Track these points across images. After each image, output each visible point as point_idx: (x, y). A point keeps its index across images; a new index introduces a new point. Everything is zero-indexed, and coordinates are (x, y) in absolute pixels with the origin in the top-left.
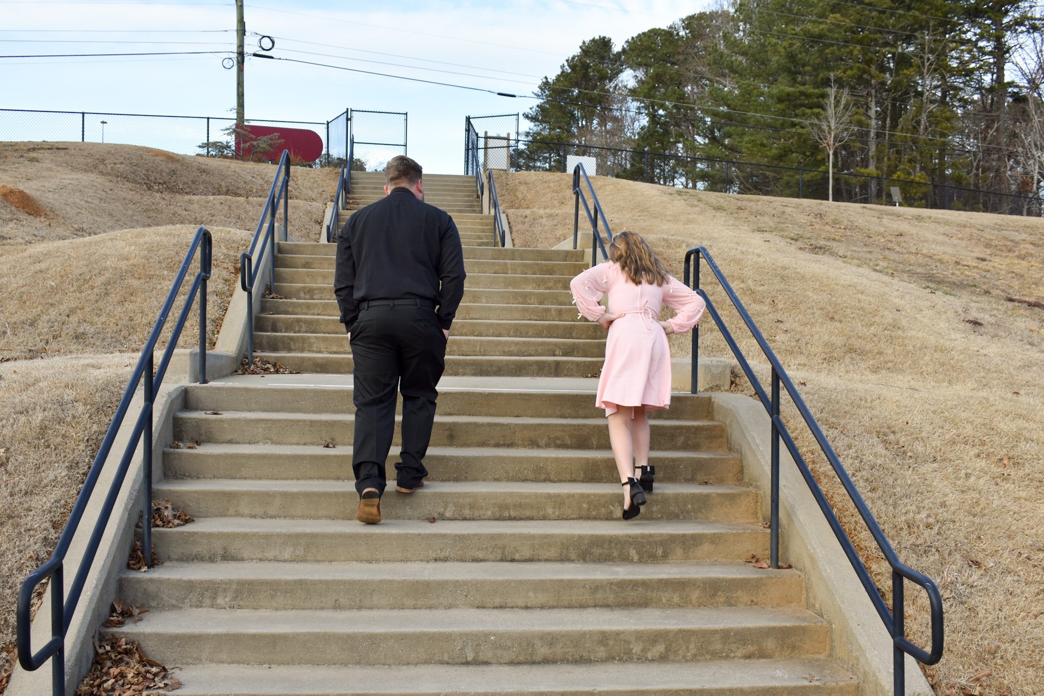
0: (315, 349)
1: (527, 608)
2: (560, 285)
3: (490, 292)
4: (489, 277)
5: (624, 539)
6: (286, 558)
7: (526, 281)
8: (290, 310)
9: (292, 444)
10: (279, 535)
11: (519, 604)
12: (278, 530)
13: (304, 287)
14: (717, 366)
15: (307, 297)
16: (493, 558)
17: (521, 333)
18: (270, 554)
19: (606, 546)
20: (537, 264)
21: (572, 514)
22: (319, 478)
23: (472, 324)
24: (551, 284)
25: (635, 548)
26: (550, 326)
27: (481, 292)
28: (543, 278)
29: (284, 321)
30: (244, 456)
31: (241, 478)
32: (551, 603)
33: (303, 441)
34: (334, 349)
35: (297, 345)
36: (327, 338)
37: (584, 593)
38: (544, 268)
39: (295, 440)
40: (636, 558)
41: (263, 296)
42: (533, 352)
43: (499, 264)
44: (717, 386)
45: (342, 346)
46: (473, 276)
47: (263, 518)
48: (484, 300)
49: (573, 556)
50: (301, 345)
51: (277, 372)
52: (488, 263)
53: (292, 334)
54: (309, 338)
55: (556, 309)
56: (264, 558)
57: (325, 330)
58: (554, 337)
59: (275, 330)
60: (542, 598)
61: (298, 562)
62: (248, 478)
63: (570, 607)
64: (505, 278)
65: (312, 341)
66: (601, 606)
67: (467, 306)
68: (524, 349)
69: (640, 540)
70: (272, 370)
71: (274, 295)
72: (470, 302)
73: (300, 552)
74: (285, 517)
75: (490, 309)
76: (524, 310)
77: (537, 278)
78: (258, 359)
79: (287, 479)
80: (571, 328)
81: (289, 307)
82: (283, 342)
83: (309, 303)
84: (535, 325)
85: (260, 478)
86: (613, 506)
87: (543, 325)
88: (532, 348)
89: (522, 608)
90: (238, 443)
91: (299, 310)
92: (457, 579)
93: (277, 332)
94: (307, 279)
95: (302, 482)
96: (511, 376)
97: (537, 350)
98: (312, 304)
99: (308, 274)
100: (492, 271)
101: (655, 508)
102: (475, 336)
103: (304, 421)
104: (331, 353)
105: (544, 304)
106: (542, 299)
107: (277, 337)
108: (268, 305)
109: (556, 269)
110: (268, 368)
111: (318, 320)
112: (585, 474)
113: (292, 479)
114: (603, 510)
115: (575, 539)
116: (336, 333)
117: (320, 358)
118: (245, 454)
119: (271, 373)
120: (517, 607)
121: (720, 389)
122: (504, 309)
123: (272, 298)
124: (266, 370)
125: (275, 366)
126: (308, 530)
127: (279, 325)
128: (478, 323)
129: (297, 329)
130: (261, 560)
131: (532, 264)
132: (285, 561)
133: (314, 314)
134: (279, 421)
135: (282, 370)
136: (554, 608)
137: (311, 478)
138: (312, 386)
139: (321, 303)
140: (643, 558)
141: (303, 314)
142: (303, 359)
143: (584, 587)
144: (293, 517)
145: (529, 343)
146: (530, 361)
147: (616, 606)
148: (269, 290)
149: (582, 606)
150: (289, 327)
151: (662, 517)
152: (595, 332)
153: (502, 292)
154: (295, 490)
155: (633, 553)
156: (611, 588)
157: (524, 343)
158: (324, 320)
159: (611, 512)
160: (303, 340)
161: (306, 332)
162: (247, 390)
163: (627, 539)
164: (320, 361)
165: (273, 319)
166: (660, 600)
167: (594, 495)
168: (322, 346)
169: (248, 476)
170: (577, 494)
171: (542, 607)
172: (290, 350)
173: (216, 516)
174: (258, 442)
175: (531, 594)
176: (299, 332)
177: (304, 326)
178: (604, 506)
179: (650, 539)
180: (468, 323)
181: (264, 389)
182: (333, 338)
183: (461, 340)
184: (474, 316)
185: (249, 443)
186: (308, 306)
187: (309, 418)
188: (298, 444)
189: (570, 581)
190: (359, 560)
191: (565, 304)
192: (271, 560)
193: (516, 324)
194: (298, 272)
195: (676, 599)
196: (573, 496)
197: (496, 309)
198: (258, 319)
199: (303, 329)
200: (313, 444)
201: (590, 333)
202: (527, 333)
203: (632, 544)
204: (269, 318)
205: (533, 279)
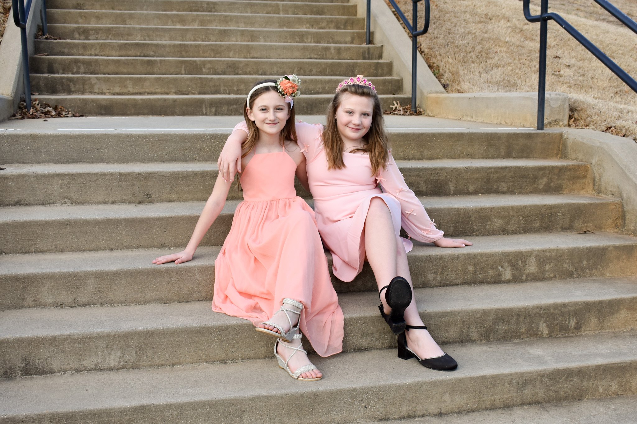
0: (96, 90)
1: (441, 414)
2: (332, 25)
3: (267, 32)
4: (264, 17)
5: (535, 311)
6: (112, 365)
7: (300, 21)
8: (66, 51)
9: (97, 203)
10: (100, 337)
11: (431, 411)
12: (100, 330)
13: (79, 28)
14: (557, 100)
15: (82, 37)
16: (380, 345)
17: (305, 71)
18: (90, 362)
19: (513, 321)
20: (307, 6)
21: (456, 279)
22: (138, 247)
23: (256, 63)
24: (324, 24)
25: (545, 322)
26: (333, 65)
27: (259, 31)
28: (316, 19)
29: (61, 62)
30: (39, 224)
31: (36, 252)
32: (470, 406)
33: (111, 199)
34: (117, 90)
35: (77, 86)
36: (109, 78)
37: (509, 391)
38: (315, 10)
39: (101, 198)
40: (546, 332)
41: (36, 37)
42: (320, 90)
43: (271, 5)
44: (555, 121)
45: (125, 87)
46: (249, 17)
47: (72, 307)
48: (262, 40)
49: (475, 336)
50: (81, 86)
51: (59, 115)
52: (260, 4)
53: (70, 75)
54: (90, 78)
55: (335, 48)
56: (82, 368)
57: (105, 71)
58: (336, 75)
59: (51, 71)
60: (460, 401)
61: (128, 370)
62: (46, 251)
63: (493, 408)
64: (280, 18)
65: (93, 82)
66: (529, 404)
67: (248, 45)
68: (311, 87)
69: (552, 311)
70: (53, 113)
71: (47, 35)
72: (249, 41)
73: (131, 356)
74: (102, 304)
75: (271, 48)
76: (305, 49)
77: (310, 18)
78: (37, 102)
79: (97, 250)
80: (353, 66)
81: (64, 48)
82: (62, 84)
83: (85, 43)
84: (319, 63)
85: (62, 251)
86: (502, 267)
87: (327, 63)
88: (319, 86)
89: (435, 415)
90: (28, 204)
91: (75, 51)
92: (355, 386)
93: (54, 73)
94: (80, 21)
95: (117, 253)
96: (303, 114)
97: (324, 88)
98: (89, 44)
99: (81, 15)
100: (265, 12)
101: (548, 267)
102: (259, 75)
103: (112, 174)
104: (114, 94)
105: (320, 43)
106: (318, 38)
107: (55, 79)
108: (42, 45)
109: (326, 11)
110: (48, 111)
111: (97, 60)
112: (455, 227)
113: (104, 250)
114: (491, 272)
115: (478, 316)
116: (117, 74)
117: (104, 99)
118: (41, 221)
119: (52, 116)
120: (429, 415)
121: (558, 124)
122: (284, 48)
123: (46, 38)
124: (47, 114)
125: (55, 109)
126: (140, 326)
127: (56, 66)
128: (262, 62)
129: (75, 70)
130: (77, 370)
131: (303, 6)
132: (111, 369)
133: (91, 55)
134: (80, 175)
135: (64, 113)
136: (473, 411)
137: (128, 248)
138: (111, 130)
139: (98, 44)
140: (553, 332)
141: (80, 55)
142: (85, 101)
143: (510, 383)
144: (112, 303)
145: (316, 81)
146: (322, 99)
147: (546, 402)
148: (41, 30)
149: (508, 406)
150: (66, 68)
151: (555, 277)
152: (376, 69)
153: (280, 31)
154: (114, 268)
155: (543, 328)
156: (541, 381)
157: (312, 80)
158: (103, 60)
159: (500, 274)
160: (84, 81)
161: (85, 73)
162: (34, 137)
163: (538, 311)
164: (104, 103)
165: (49, 60)
166: (596, 390)
167: (482, 255)
168: (104, 87)
169: (45, 249)
170: (462, 255)
171: (459, 412)
172: (70, 92)
173: (9, 308)
174: (54, 203)
175: (447, 397)
176: (78, 73)
177: (82, 67)
178: (492, 268)
179: (564, 310)
180: (252, 62)
181: (56, 136)
182: (115, 78)
183: (248, 79)
184: (255, 56)
185: (43, 204)
186: (84, 47)
187: (117, 171)
188: (105, 203)
189: (494, 378)
190: (211, 361)
191: (341, 43)
192: (91, 370)
193: (299, 62)
194: (70, 12)
195: (614, 387)
196: (458, 257)
197: (277, 48)
198: (34, 60)
199: (82, 70)
200: (123, 202)
201: (372, 71)
202: (311, 71)
203: (542, 317)
204: (45, 59)
205: (307, 19)
